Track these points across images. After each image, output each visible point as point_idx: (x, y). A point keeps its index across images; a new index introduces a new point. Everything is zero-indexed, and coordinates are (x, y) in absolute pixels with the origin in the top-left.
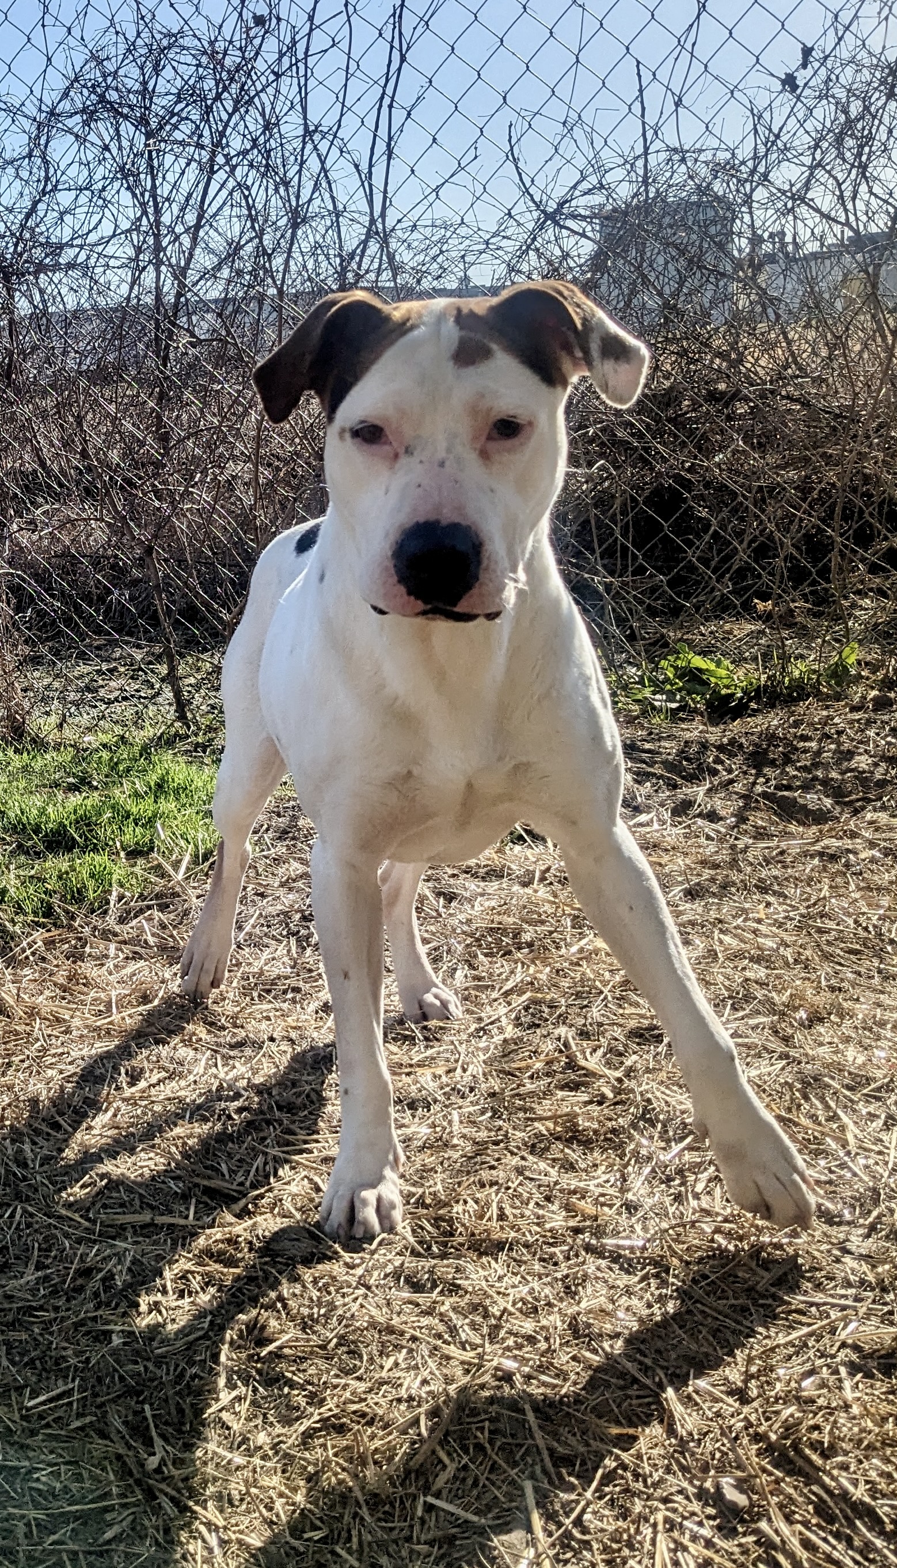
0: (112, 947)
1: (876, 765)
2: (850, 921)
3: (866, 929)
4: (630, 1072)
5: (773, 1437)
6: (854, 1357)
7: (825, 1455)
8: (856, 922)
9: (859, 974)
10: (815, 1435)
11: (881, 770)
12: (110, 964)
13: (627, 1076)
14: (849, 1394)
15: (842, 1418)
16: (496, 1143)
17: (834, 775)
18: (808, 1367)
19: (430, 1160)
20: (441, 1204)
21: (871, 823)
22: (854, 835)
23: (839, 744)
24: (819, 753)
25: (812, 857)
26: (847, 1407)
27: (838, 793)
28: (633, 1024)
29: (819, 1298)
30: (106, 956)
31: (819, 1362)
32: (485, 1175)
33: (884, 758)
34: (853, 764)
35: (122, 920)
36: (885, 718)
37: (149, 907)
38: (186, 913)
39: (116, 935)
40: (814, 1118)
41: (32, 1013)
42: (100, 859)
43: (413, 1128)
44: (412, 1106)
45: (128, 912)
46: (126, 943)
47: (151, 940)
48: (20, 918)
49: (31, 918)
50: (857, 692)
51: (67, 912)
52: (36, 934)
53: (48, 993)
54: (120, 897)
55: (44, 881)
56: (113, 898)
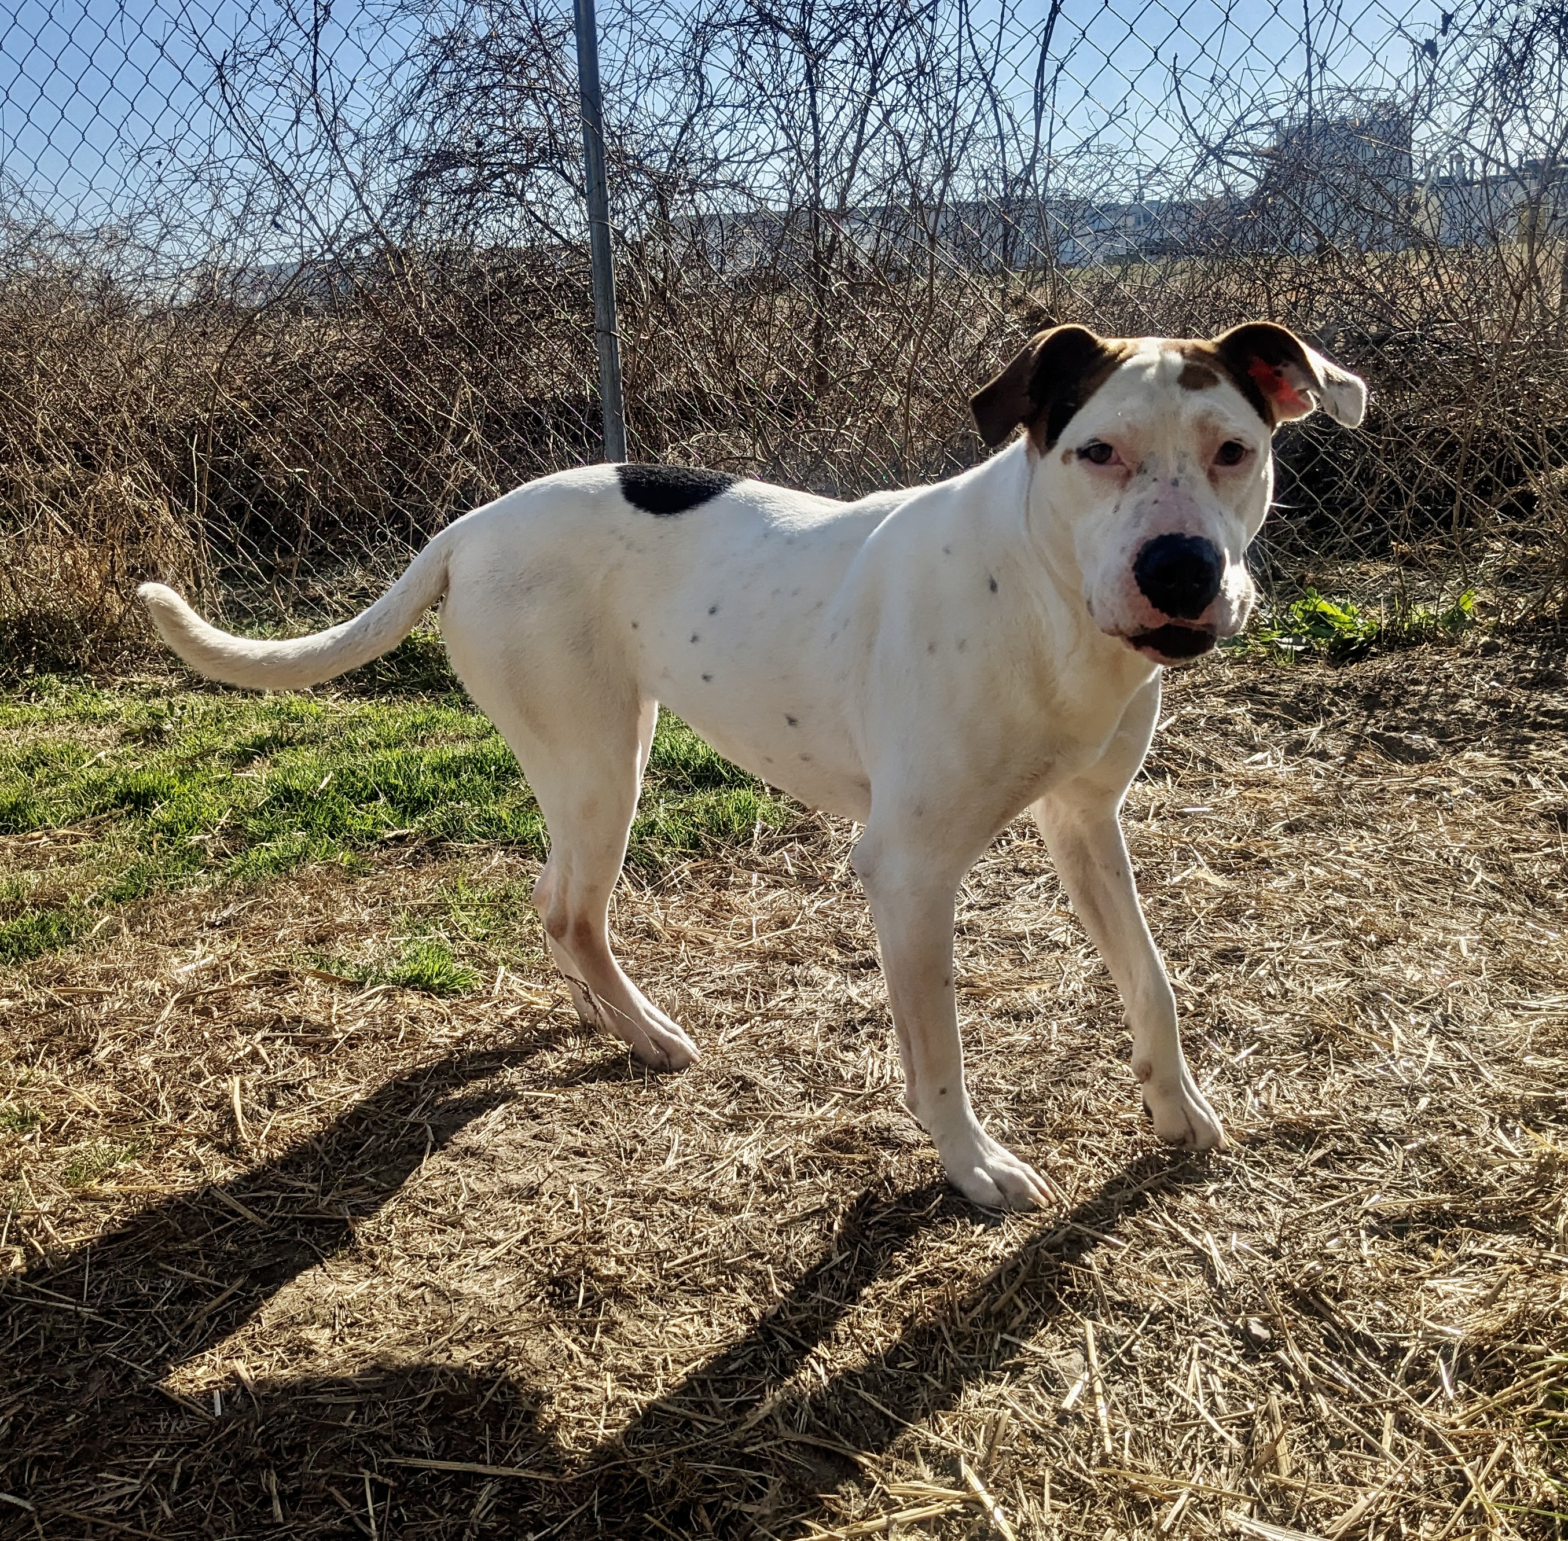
0: (755, 876)
1: (1479, 707)
2: (1433, 854)
3: (1447, 861)
4: (1213, 989)
5: (1297, 1285)
6: (1374, 1223)
7: (1337, 1299)
8: (1438, 854)
9: (1434, 901)
10: (1331, 1283)
11: (1483, 712)
12: (753, 893)
13: (1209, 991)
14: (1365, 1252)
15: (1356, 1269)
16: (1088, 1049)
17: (1439, 717)
18: (1334, 1230)
21: (1469, 762)
22: (1451, 773)
23: (1446, 687)
24: (1427, 695)
25: (1409, 794)
26: (1362, 1261)
27: (1441, 734)
28: (1220, 946)
29: (1351, 1175)
30: (749, 885)
31: (1343, 1227)
33: (1487, 702)
34: (1457, 707)
35: (764, 852)
36: (1492, 663)
37: (790, 840)
38: (825, 845)
39: (759, 865)
40: (1368, 1027)
41: (678, 937)
42: (745, 794)
43: (1016, 1037)
44: (1017, 1018)
45: (771, 844)
46: (767, 872)
47: (792, 870)
48: (668, 850)
49: (679, 849)
50: (1469, 638)
51: (713, 844)
52: (683, 864)
53: (693, 918)
54: (764, 830)
55: (692, 814)
56: (756, 831)
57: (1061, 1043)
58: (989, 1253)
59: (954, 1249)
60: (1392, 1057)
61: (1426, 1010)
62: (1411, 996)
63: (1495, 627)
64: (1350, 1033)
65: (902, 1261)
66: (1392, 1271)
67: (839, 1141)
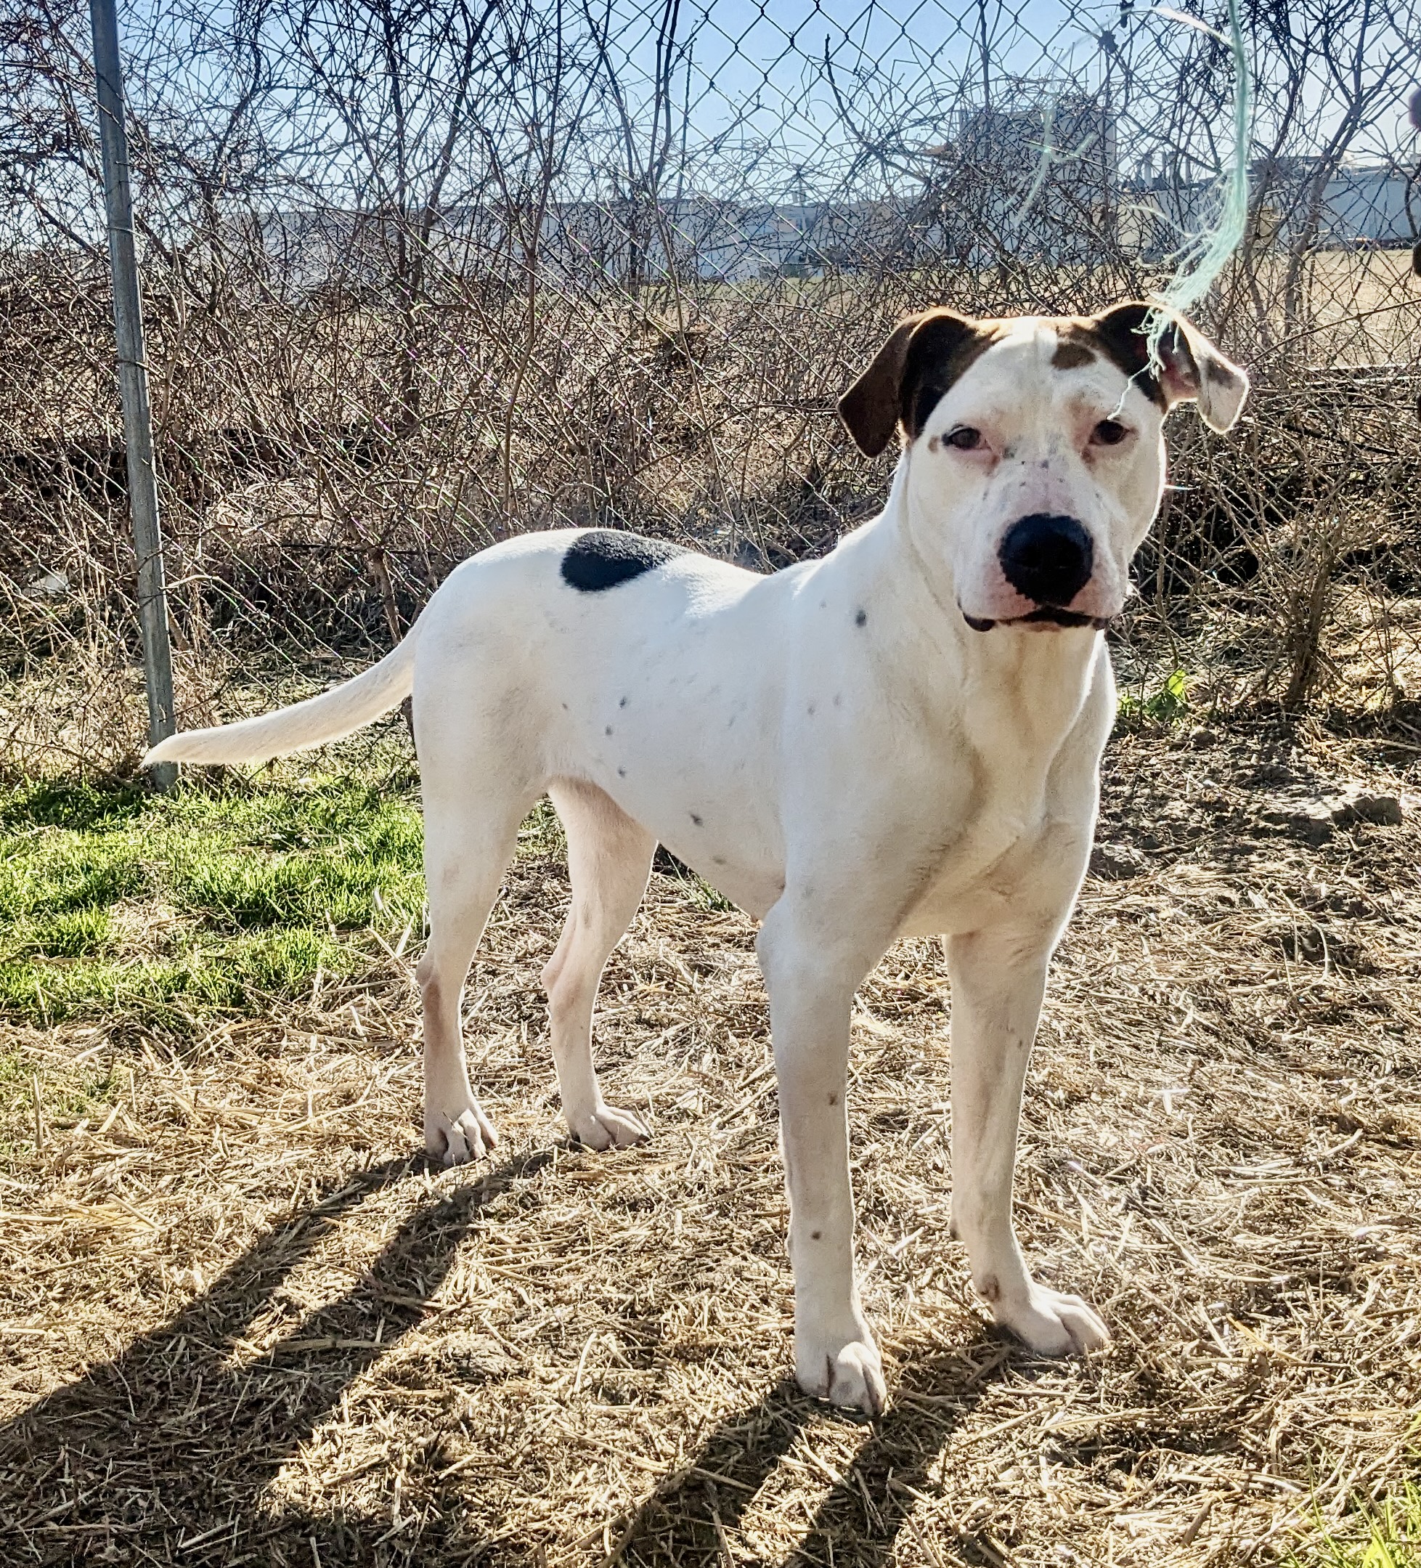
0: (314, 1038)
1: (1191, 811)
2: (1135, 989)
3: (1152, 997)
4: (869, 1163)
5: (963, 1530)
6: (1057, 1448)
7: (1011, 1544)
8: (1142, 990)
9: (1137, 1047)
10: (1004, 1525)
11: (1196, 817)
12: (310, 1059)
13: (865, 1166)
14: (1045, 1484)
15: (1033, 1506)
16: (718, 1243)
17: (1146, 823)
18: (1009, 1459)
19: (646, 1265)
20: (651, 1311)
21: (1181, 877)
22: (1159, 890)
23: (1153, 787)
24: (1131, 798)
25: (1110, 916)
26: (1042, 1495)
27: (1149, 844)
28: (880, 1109)
30: (306, 1050)
31: (1020, 1453)
32: (702, 1278)
33: (1202, 804)
34: (1166, 811)
35: (326, 1007)
36: (1206, 758)
37: (360, 991)
38: (403, 997)
39: (319, 1024)
40: (1052, 1205)
41: (212, 1120)
42: (304, 935)
43: (632, 1231)
44: (633, 1207)
45: (335, 997)
46: (330, 1033)
47: (361, 1030)
48: (204, 1008)
49: (217, 1006)
50: (1180, 728)
51: (262, 999)
52: (222, 1026)
53: (233, 1096)
54: (327, 981)
55: (235, 962)
56: (318, 981)
57: (686, 1237)
58: (589, 1508)
59: (545, 1504)
60: (1080, 1241)
61: (1121, 1182)
62: (1103, 1166)
63: (1211, 715)
64: (1031, 1212)
65: (481, 1523)
66: (1077, 1506)
67: (406, 1375)
